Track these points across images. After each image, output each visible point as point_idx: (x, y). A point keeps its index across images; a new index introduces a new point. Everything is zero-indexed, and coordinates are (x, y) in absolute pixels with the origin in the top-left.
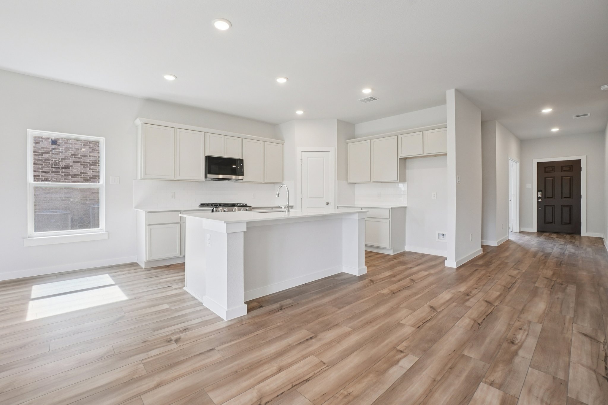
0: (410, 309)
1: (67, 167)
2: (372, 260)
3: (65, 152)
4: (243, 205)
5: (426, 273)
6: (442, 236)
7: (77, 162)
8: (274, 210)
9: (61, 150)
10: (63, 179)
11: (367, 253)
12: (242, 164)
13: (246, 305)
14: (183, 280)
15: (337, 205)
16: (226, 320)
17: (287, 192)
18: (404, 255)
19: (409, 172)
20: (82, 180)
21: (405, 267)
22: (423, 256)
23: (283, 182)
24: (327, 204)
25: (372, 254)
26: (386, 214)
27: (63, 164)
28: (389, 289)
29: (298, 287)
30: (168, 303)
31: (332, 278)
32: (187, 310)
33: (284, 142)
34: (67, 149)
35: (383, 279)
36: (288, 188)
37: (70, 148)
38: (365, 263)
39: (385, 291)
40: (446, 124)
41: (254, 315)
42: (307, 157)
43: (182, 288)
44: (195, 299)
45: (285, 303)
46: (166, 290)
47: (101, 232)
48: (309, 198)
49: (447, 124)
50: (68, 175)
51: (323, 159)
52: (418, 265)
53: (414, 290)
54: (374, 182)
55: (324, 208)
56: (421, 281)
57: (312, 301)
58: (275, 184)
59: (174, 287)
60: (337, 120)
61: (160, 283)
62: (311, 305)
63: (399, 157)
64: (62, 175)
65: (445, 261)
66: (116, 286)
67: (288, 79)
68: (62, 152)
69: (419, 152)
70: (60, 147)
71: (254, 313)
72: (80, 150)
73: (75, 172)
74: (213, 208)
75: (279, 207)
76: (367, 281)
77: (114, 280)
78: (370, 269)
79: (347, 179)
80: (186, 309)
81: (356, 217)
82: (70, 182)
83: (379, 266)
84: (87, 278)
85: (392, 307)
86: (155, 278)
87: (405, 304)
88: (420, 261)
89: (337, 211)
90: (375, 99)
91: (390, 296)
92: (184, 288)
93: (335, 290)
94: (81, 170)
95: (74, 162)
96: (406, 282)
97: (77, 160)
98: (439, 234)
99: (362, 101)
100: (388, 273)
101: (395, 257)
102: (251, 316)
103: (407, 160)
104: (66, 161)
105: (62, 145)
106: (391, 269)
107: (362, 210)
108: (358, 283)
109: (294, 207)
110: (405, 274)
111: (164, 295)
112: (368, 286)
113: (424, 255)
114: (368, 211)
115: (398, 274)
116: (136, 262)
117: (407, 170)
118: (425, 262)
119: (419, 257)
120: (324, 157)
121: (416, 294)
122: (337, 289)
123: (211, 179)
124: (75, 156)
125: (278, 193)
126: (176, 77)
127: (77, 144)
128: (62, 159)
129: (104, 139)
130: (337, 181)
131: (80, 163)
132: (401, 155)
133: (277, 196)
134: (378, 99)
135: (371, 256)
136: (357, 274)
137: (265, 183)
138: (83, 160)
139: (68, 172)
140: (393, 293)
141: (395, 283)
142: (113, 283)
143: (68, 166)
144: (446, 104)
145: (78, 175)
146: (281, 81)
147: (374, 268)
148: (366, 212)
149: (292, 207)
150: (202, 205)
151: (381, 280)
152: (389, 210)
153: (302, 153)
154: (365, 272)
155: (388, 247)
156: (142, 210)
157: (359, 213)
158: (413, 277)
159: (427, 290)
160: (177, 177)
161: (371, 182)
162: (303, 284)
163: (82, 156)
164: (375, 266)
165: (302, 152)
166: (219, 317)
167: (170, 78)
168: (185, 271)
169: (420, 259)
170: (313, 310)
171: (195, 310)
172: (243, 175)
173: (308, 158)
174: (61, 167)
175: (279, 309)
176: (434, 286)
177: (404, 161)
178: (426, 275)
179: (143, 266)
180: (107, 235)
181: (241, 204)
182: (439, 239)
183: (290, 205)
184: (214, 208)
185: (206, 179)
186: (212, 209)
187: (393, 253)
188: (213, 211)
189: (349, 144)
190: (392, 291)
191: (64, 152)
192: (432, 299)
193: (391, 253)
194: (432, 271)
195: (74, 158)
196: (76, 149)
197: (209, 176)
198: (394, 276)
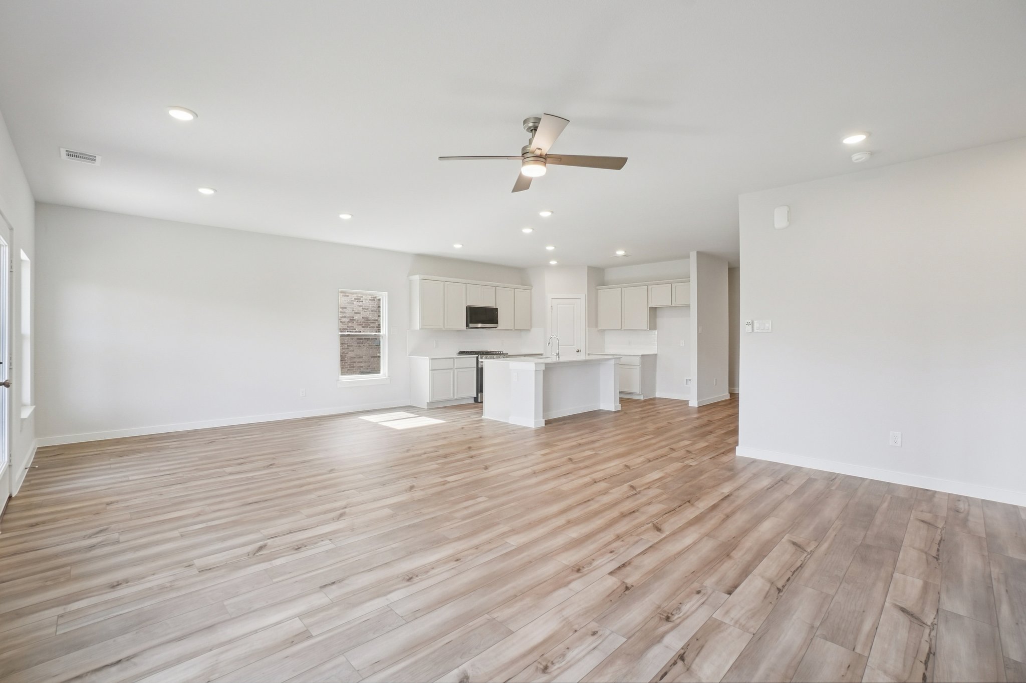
2: (625, 401)
6: (689, 382)
15: (587, 353)
18: (653, 400)
19: (660, 321)
22: (671, 400)
24: (578, 351)
25: (625, 398)
26: (637, 361)
33: (532, 288)
38: (619, 403)
47: (384, 377)
54: (625, 330)
58: (525, 331)
60: (588, 267)
63: (649, 307)
67: (555, 247)
69: (668, 303)
76: (622, 413)
78: (625, 407)
79: (597, 326)
81: (612, 362)
83: (630, 406)
89: (588, 358)
90: (627, 256)
98: (686, 379)
101: (646, 403)
103: (657, 309)
107: (613, 356)
114: (622, 358)
117: (656, 320)
123: (471, 328)
129: (383, 294)
130: (587, 328)
132: (651, 305)
136: (613, 409)
146: (550, 248)
148: (619, 359)
150: (461, 353)
152: (640, 357)
155: (639, 393)
157: (612, 359)
160: (445, 327)
165: (552, 299)
169: (669, 402)
173: (559, 305)
177: (653, 311)
180: (389, 380)
182: (687, 384)
185: (466, 328)
187: (644, 398)
193: (642, 398)
197: (469, 325)
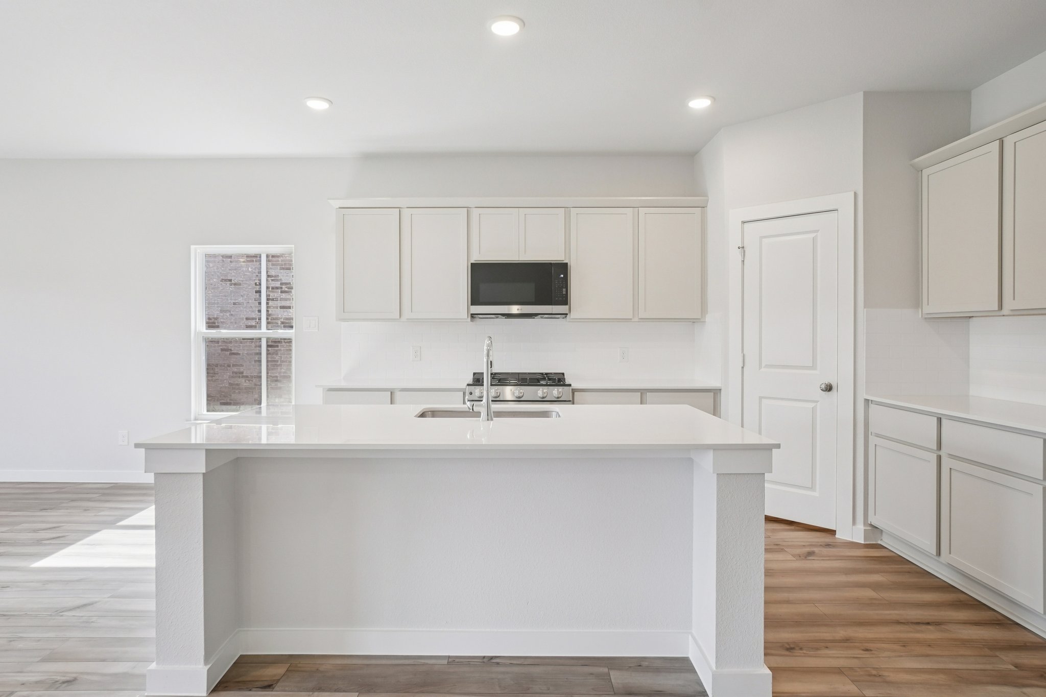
12: (562, 276)
15: (863, 395)
23: (704, 316)
24: (829, 388)
33: (707, 201)
48: (767, 366)
51: (814, 239)
55: (813, 402)
60: (865, 93)
79: (917, 303)
109: (721, 392)
120: (817, 232)
130: (862, 312)
137: (640, 321)
153: (746, 225)
160: (406, 315)
161: (1005, 311)
165: (744, 222)
167: (317, 105)
172: (567, 304)
173: (765, 240)
189: (926, 172)
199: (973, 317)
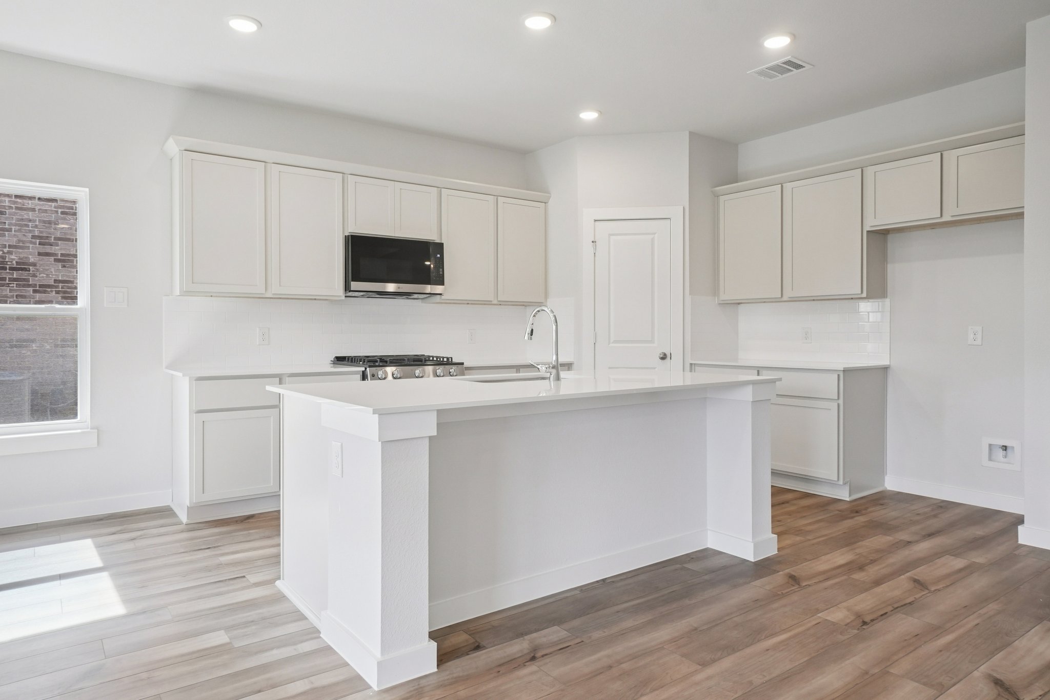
0: (925, 684)
1: (22, 266)
2: (789, 514)
3: (19, 231)
4: (443, 361)
5: (958, 563)
6: (1001, 453)
7: (47, 254)
8: (522, 375)
9: (7, 227)
10: (12, 296)
11: (776, 491)
12: (439, 256)
13: (434, 645)
14: (275, 560)
15: (689, 361)
16: (376, 688)
17: (554, 327)
18: (881, 502)
19: (896, 271)
20: (59, 296)
21: (889, 538)
22: (941, 507)
23: (546, 301)
24: (664, 357)
25: (789, 496)
26: (830, 386)
27: (14, 259)
28: (849, 609)
29: (581, 588)
30: (228, 629)
31: (678, 566)
32: (275, 652)
33: (549, 197)
34: (22, 224)
35: (827, 575)
36: (555, 316)
37: (30, 221)
38: (772, 522)
39: (838, 615)
40: (1021, 124)
41: (455, 675)
42: (610, 235)
43: (272, 582)
44: (303, 618)
45: (544, 640)
46: (231, 588)
47: (80, 429)
48: (615, 342)
49: (1024, 125)
50: (24, 286)
51: (653, 240)
52: (931, 535)
53: (929, 618)
54: (793, 300)
55: (655, 368)
56: (947, 586)
57: (623, 634)
58: (525, 305)
59: (252, 579)
60: (691, 133)
61: (219, 566)
62: (620, 649)
63: (867, 228)
64: (10, 285)
65: (1020, 528)
66: (105, 575)
67: (554, 18)
68: (10, 230)
69: (931, 213)
70: (6, 218)
71: (458, 667)
72: (53, 226)
73: (41, 279)
74: (366, 369)
75: (531, 366)
76: (778, 578)
77: (102, 555)
78: (789, 540)
79: (715, 291)
80: (272, 649)
81: (747, 394)
82: (29, 303)
83: (810, 531)
84: (36, 548)
85: (866, 673)
86: (208, 553)
87: (904, 665)
88: (935, 524)
89: (690, 379)
90: (798, 67)
91: (856, 631)
92: (278, 583)
93: (687, 602)
94: (56, 275)
95: (40, 254)
96: (897, 588)
97: (48, 249)
98: (990, 445)
99: (761, 73)
100: (840, 558)
101: (857, 508)
102: (446, 678)
103: (890, 237)
104: (21, 253)
105: (10, 214)
106: (847, 545)
107: (758, 374)
108: (754, 583)
109: (574, 366)
110: (891, 560)
111: (219, 604)
112: (783, 596)
113: (944, 506)
114: (780, 380)
115: (873, 562)
116: (169, 506)
117: (889, 266)
118: (952, 526)
119: (929, 509)
120: (655, 234)
121: (935, 631)
122: (693, 601)
123: (362, 294)
124: (44, 241)
125: (529, 330)
126: (260, 24)
127: (46, 211)
128: (10, 246)
129: (88, 192)
130: (688, 297)
131: (53, 258)
132: (872, 223)
133: (526, 338)
134: (808, 67)
135: (787, 502)
136: (749, 554)
137: (501, 304)
138: (61, 249)
139: (24, 280)
140: (863, 622)
141: (866, 590)
142: (99, 563)
143: (24, 264)
144: (1025, 66)
145: (49, 286)
146: (538, 23)
147: (798, 539)
148: (773, 381)
149: (568, 366)
150: (340, 360)
151: (821, 578)
152: (839, 375)
153: (597, 223)
154: (771, 550)
155: (836, 479)
156: (180, 374)
157: (753, 384)
158: (921, 572)
159: (972, 621)
160: (275, 290)
161: (785, 298)
162: (597, 582)
163: (60, 239)
164: (798, 532)
165: (595, 221)
166: (359, 678)
167: (244, 26)
168: (280, 535)
169: (935, 516)
170: (624, 666)
171: (295, 653)
172: (442, 284)
173: (613, 238)
174: (8, 266)
175: (528, 657)
176: (993, 607)
177: (879, 238)
178: (960, 570)
179: (184, 518)
180: (97, 435)
181: (437, 357)
182: (990, 459)
183: (561, 360)
184: (368, 369)
185: (347, 295)
186: (363, 371)
187: (850, 496)
188: (364, 377)
189: (722, 198)
190: (858, 615)
191: (15, 231)
192: (993, 654)
193: (844, 495)
194: (979, 558)
195: (39, 244)
196: (44, 222)
197: (354, 285)
198: (861, 568)
199: (741, 303)
